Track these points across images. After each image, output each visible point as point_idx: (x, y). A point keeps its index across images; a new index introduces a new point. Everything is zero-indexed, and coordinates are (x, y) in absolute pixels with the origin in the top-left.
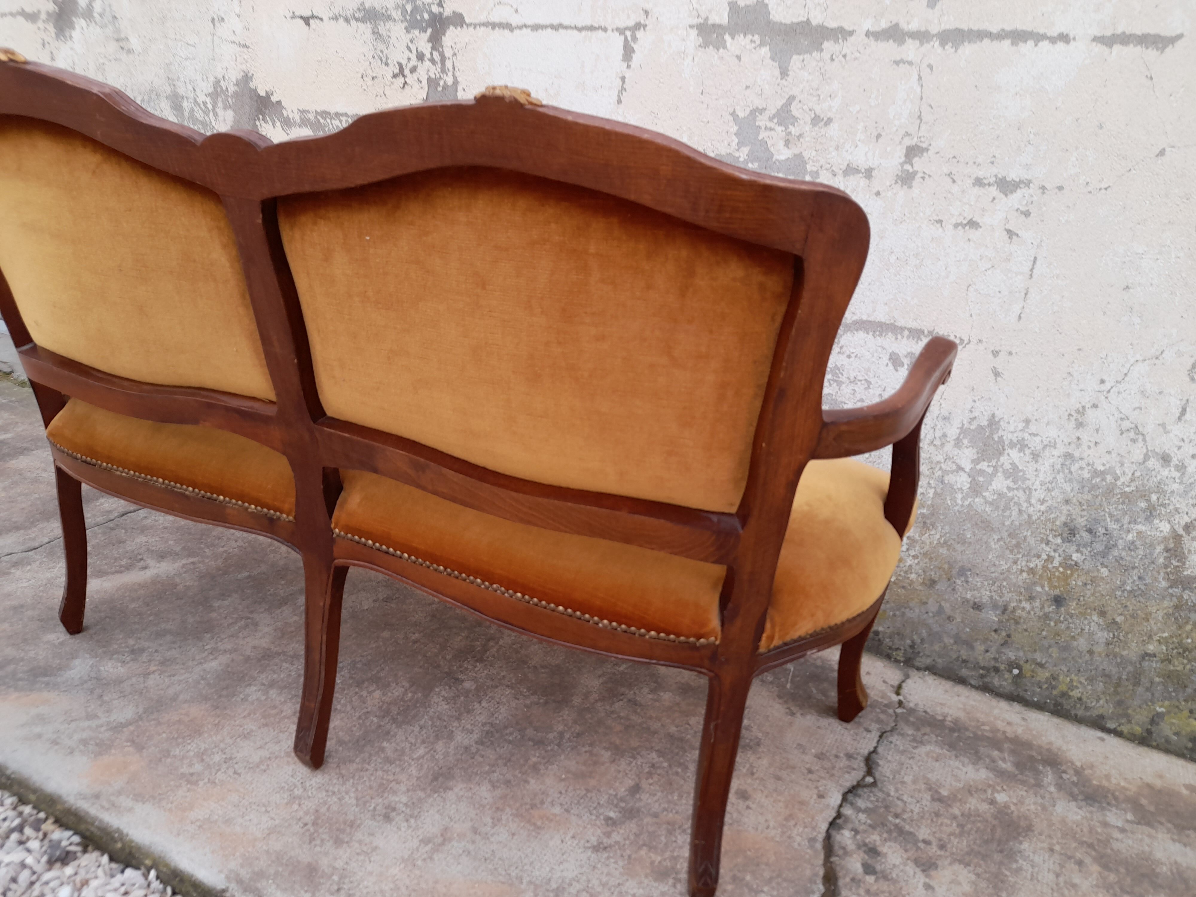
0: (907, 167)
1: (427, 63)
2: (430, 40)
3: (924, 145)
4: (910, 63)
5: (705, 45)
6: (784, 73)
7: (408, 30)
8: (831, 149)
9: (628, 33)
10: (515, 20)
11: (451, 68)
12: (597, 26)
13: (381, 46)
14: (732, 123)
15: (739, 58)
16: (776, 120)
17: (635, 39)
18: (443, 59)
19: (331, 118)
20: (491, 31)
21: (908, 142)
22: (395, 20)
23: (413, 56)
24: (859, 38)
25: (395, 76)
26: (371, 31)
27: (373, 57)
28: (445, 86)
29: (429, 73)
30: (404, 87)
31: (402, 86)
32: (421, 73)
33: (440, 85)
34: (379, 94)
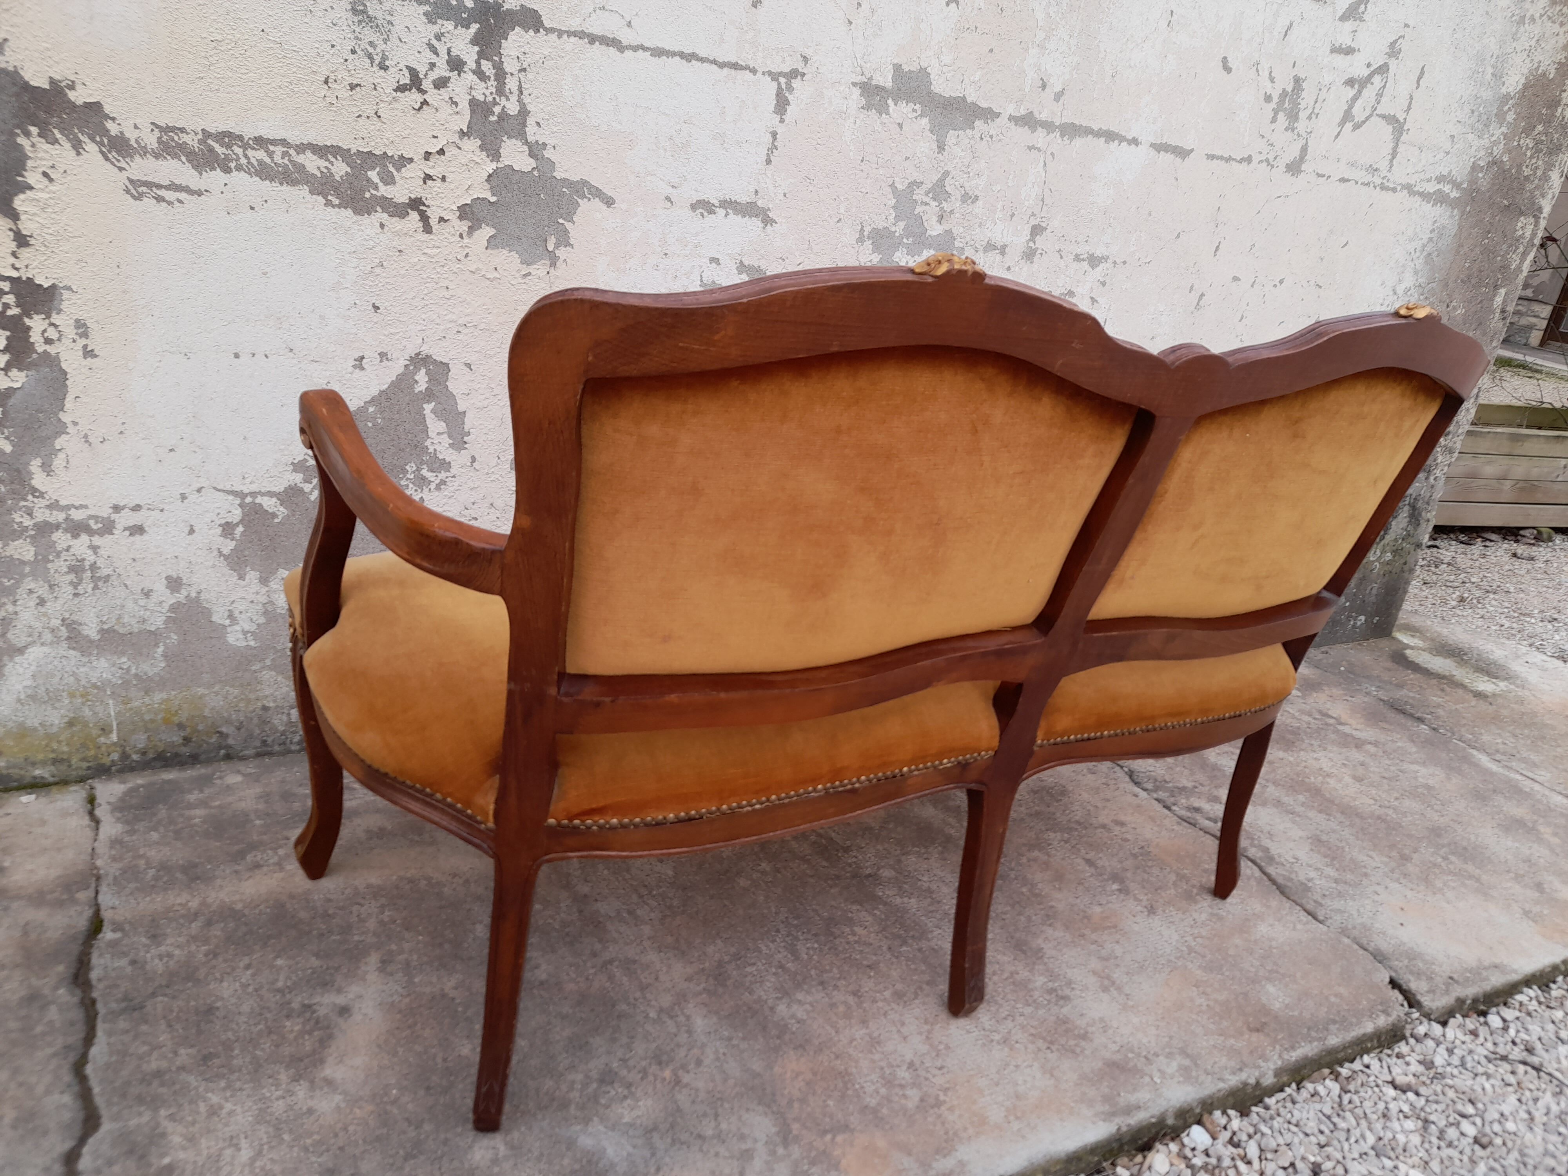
0: (1031, 244)
1: (469, 77)
2: (475, 41)
3: (1044, 225)
4: (1039, 150)
5: (867, 107)
6: (941, 148)
7: (431, 18)
8: (976, 226)
9: (783, 80)
10: (627, 37)
11: (515, 89)
12: (743, 64)
13: (369, 35)
14: (890, 196)
15: (900, 126)
16: (931, 195)
17: (790, 89)
18: (501, 75)
19: (245, 147)
20: (588, 46)
21: (1033, 222)
23: (442, 62)
24: (1003, 120)
25: (401, 88)
26: (349, 7)
27: (353, 52)
28: (504, 116)
29: (473, 93)
30: (421, 108)
31: (417, 107)
32: (457, 90)
33: (493, 113)
34: (365, 115)
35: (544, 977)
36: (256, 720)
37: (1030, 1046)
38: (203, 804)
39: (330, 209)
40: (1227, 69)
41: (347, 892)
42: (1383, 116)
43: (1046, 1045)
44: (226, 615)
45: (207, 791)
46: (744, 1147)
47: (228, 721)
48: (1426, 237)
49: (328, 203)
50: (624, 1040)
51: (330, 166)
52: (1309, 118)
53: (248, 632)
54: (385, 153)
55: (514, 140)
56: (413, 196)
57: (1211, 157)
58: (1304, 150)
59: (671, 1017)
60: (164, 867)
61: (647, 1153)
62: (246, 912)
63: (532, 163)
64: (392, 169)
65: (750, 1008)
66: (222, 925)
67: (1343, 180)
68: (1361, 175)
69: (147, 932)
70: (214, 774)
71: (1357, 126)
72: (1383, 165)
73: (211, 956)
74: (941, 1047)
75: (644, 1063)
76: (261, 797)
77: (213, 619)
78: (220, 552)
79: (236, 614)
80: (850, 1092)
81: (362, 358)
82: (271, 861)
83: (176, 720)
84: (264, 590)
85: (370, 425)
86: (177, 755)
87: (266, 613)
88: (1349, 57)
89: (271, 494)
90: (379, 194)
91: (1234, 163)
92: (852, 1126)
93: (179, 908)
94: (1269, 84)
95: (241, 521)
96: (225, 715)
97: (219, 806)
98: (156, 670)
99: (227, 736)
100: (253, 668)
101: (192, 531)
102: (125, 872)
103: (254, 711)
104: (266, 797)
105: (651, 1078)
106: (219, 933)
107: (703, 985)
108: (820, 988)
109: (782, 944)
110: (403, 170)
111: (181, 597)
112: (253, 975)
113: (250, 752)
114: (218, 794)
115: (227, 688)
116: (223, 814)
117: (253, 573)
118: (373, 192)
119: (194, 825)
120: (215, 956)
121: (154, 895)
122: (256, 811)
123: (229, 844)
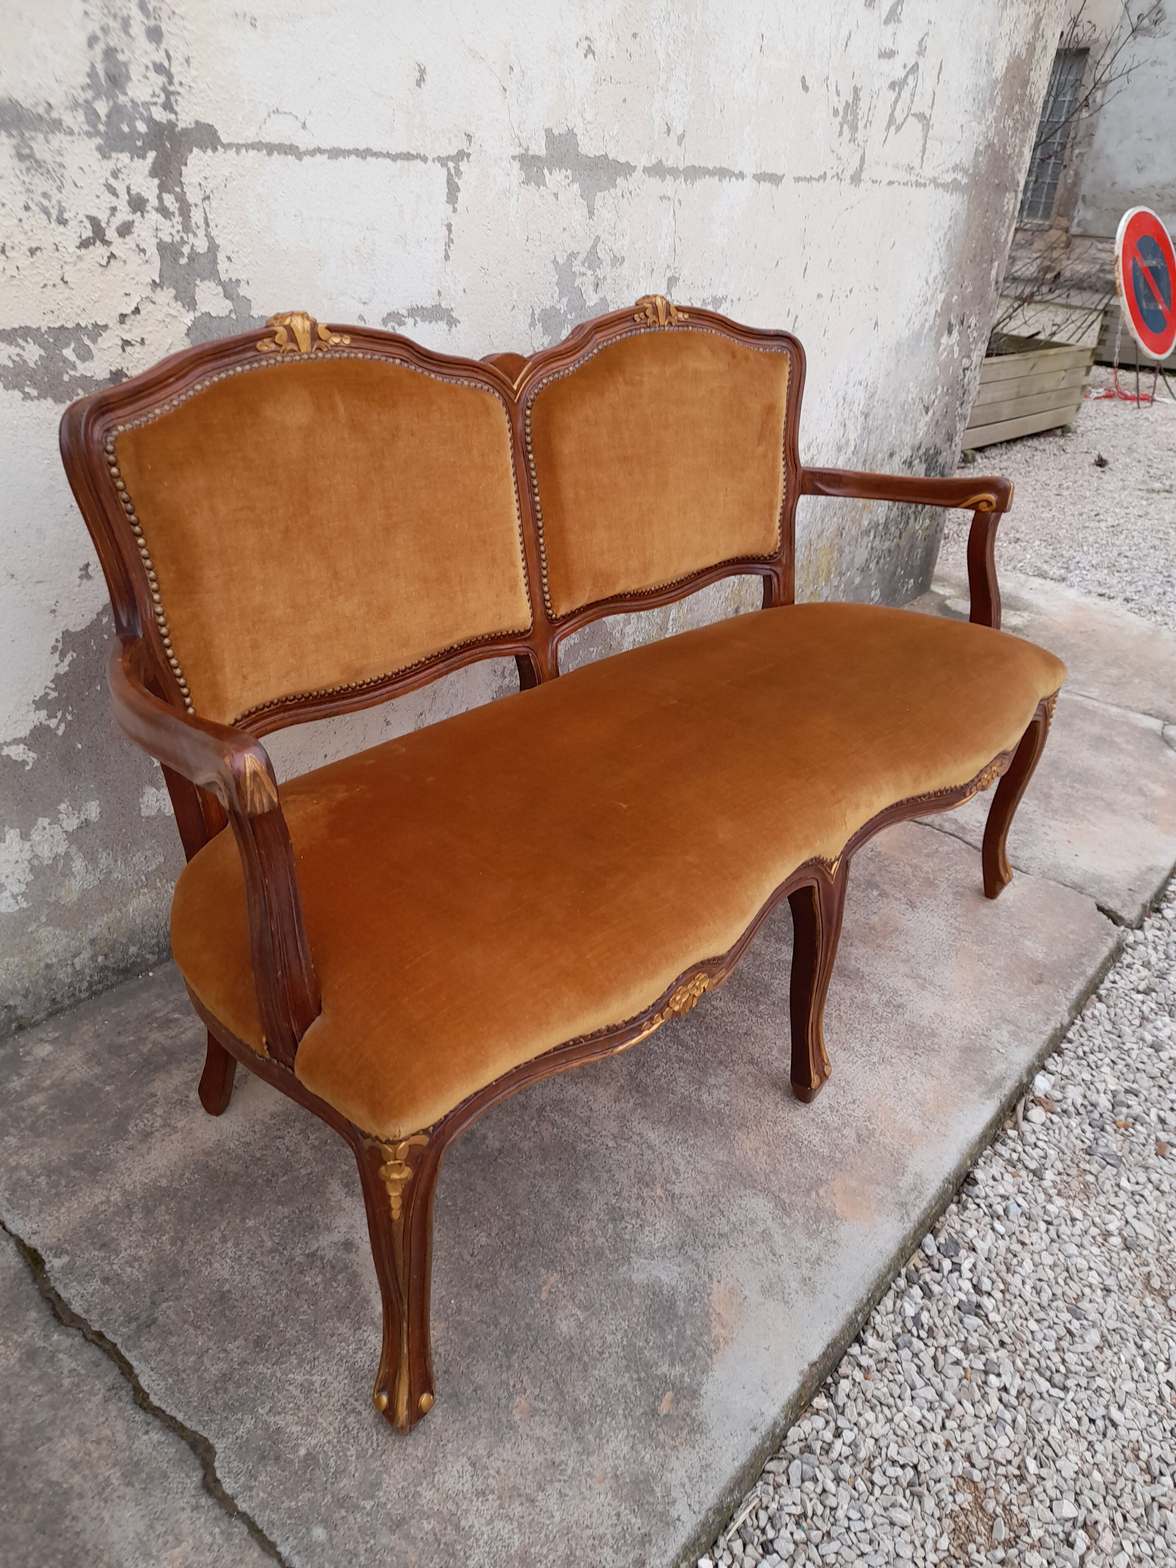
1: (154, 217)
2: (153, 173)
3: (678, 275)
4: (669, 199)
5: (527, 181)
6: (591, 213)
7: (104, 153)
9: (451, 165)
10: (303, 141)
11: (201, 223)
12: (415, 152)
13: (41, 184)
14: (554, 273)
15: (556, 195)
16: (586, 264)
17: (459, 173)
18: (185, 209)
20: (267, 158)
21: (669, 274)
22: (71, 133)
23: (122, 203)
24: (638, 174)
25: (85, 244)
26: (13, 152)
27: (27, 208)
28: (193, 256)
29: (160, 234)
30: (108, 262)
31: (104, 263)
32: (143, 234)
33: (182, 254)
34: (51, 283)
35: (497, 1145)
36: (41, 982)
37: (902, 1057)
38: (34, 1087)
39: (28, 403)
40: (805, 88)
41: (257, 1128)
42: (914, 115)
43: (913, 1052)
45: (27, 1073)
46: (760, 1230)
47: (13, 993)
48: (946, 225)
49: (27, 397)
50: (606, 1176)
51: (21, 352)
52: (866, 126)
53: (18, 895)
54: (78, 325)
55: (207, 283)
56: (114, 369)
57: (798, 179)
58: (863, 159)
59: (628, 1140)
60: (49, 1170)
61: (692, 1267)
62: (175, 1185)
63: (229, 305)
64: (87, 342)
65: (682, 1107)
66: (163, 1207)
67: (891, 183)
68: (902, 176)
69: (93, 1243)
70: (18, 1052)
71: (898, 129)
72: (916, 163)
73: (179, 1243)
74: (843, 1084)
75: (635, 1190)
76: (88, 1061)
80: (804, 1150)
81: (88, 565)
82: (157, 1125)
84: (27, 846)
85: (106, 637)
87: (32, 869)
88: (891, 61)
89: (16, 742)
90: (78, 375)
91: (814, 182)
92: (824, 1178)
93: (104, 1207)
94: (836, 98)
96: (10, 987)
97: (53, 1085)
99: (16, 1007)
100: (30, 930)
102: (14, 1191)
103: (38, 973)
104: (92, 1058)
105: (650, 1201)
106: (167, 1217)
107: (632, 1101)
108: (722, 1067)
109: (668, 1039)
110: (100, 340)
112: (236, 1245)
113: (42, 1015)
114: (40, 1071)
115: (7, 959)
116: (65, 1092)
117: (12, 831)
118: (72, 373)
119: (44, 1114)
120: (182, 1241)
121: (67, 1204)
122: (97, 1077)
123: (98, 1122)
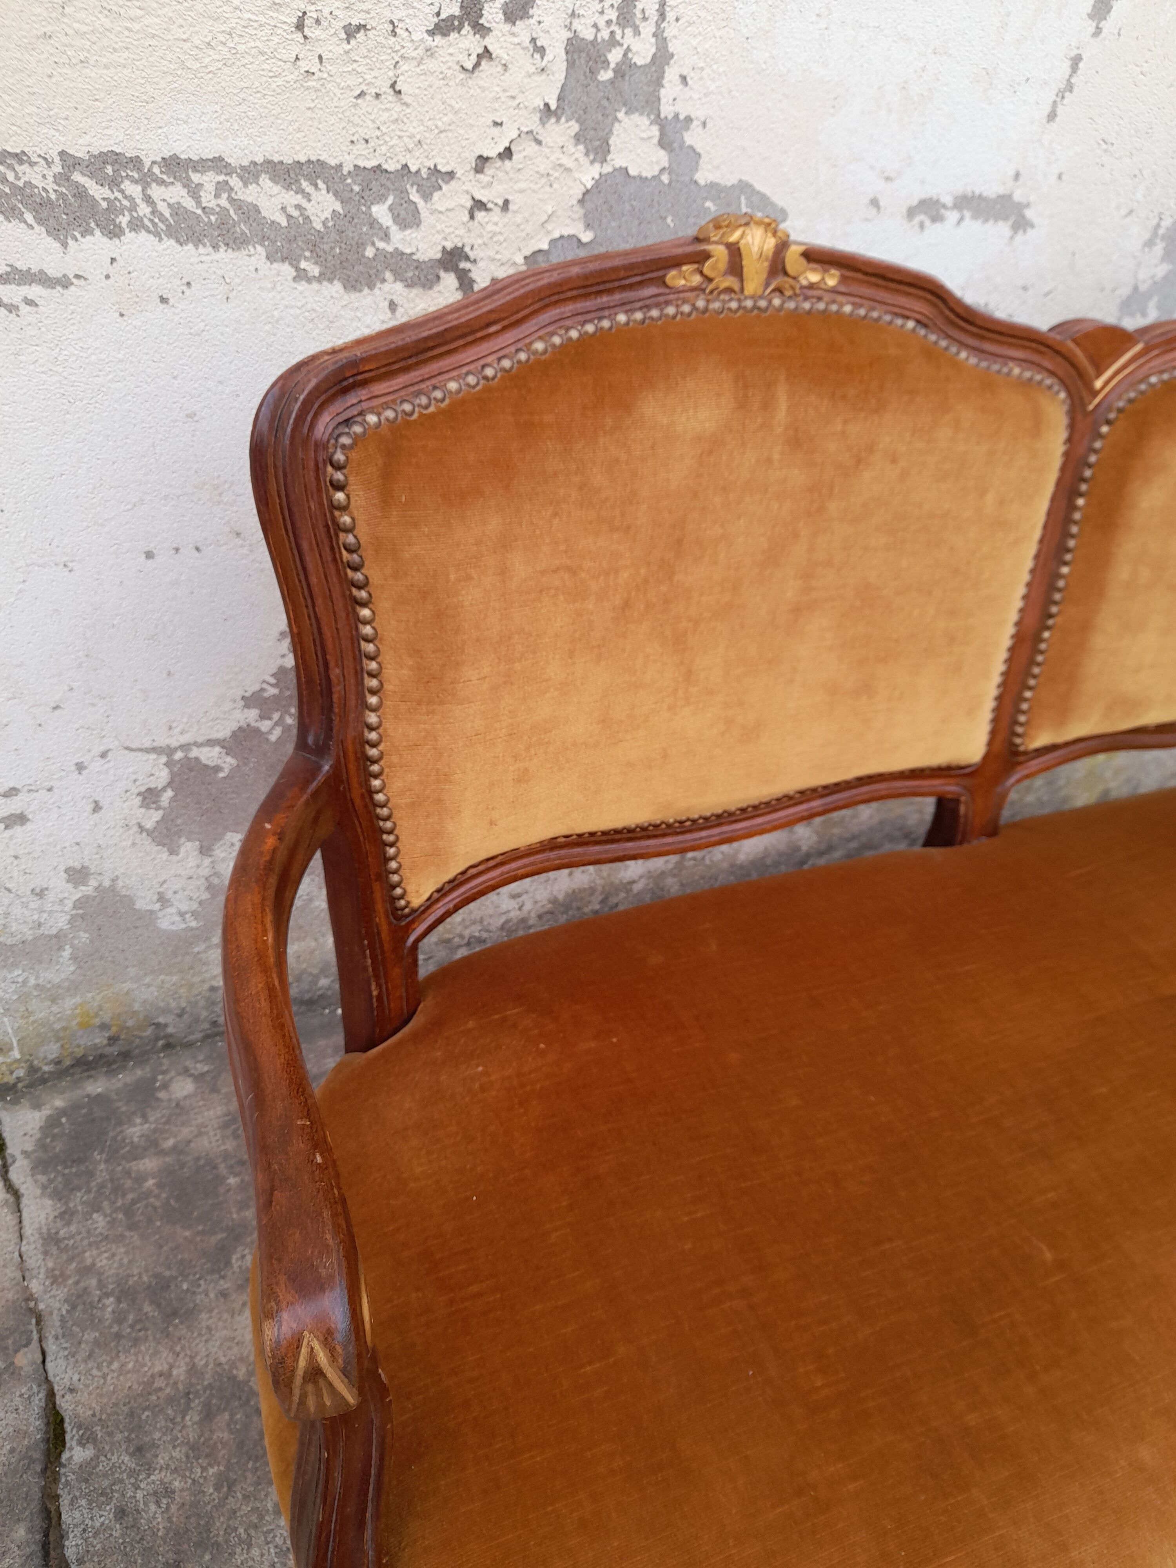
11: (652, 10)
19: (146, 180)
25: (444, 27)
28: (625, 69)
29: (577, 25)
30: (477, 65)
31: (469, 65)
32: (547, 20)
33: (606, 62)
34: (373, 91)
36: (202, 1003)
38: (152, 1144)
39: (302, 286)
44: (155, 898)
45: (154, 1116)
47: (166, 1011)
49: (301, 275)
51: (304, 203)
53: (186, 913)
54: (405, 167)
55: (635, 117)
56: (449, 246)
60: (123, 1290)
63: (662, 158)
64: (415, 197)
66: (226, 1416)
69: (128, 1440)
70: (155, 1080)
73: (225, 1489)
76: (225, 1126)
77: (138, 906)
78: (140, 826)
79: (169, 895)
83: (97, 1021)
84: (207, 862)
86: (101, 1056)
87: (207, 887)
89: (211, 743)
90: (390, 249)
93: (162, 1383)
95: (169, 784)
96: (162, 1004)
97: (174, 1149)
98: (63, 976)
99: (166, 1025)
100: (196, 950)
101: (97, 808)
102: (74, 1307)
103: (200, 994)
110: (436, 195)
111: (88, 890)
113: (197, 1036)
114: (167, 1122)
115: (162, 977)
116: (182, 1165)
117: (189, 844)
118: (381, 245)
119: (148, 1194)
120: (230, 1488)
121: (122, 1356)
122: (226, 1156)
123: (203, 1233)
